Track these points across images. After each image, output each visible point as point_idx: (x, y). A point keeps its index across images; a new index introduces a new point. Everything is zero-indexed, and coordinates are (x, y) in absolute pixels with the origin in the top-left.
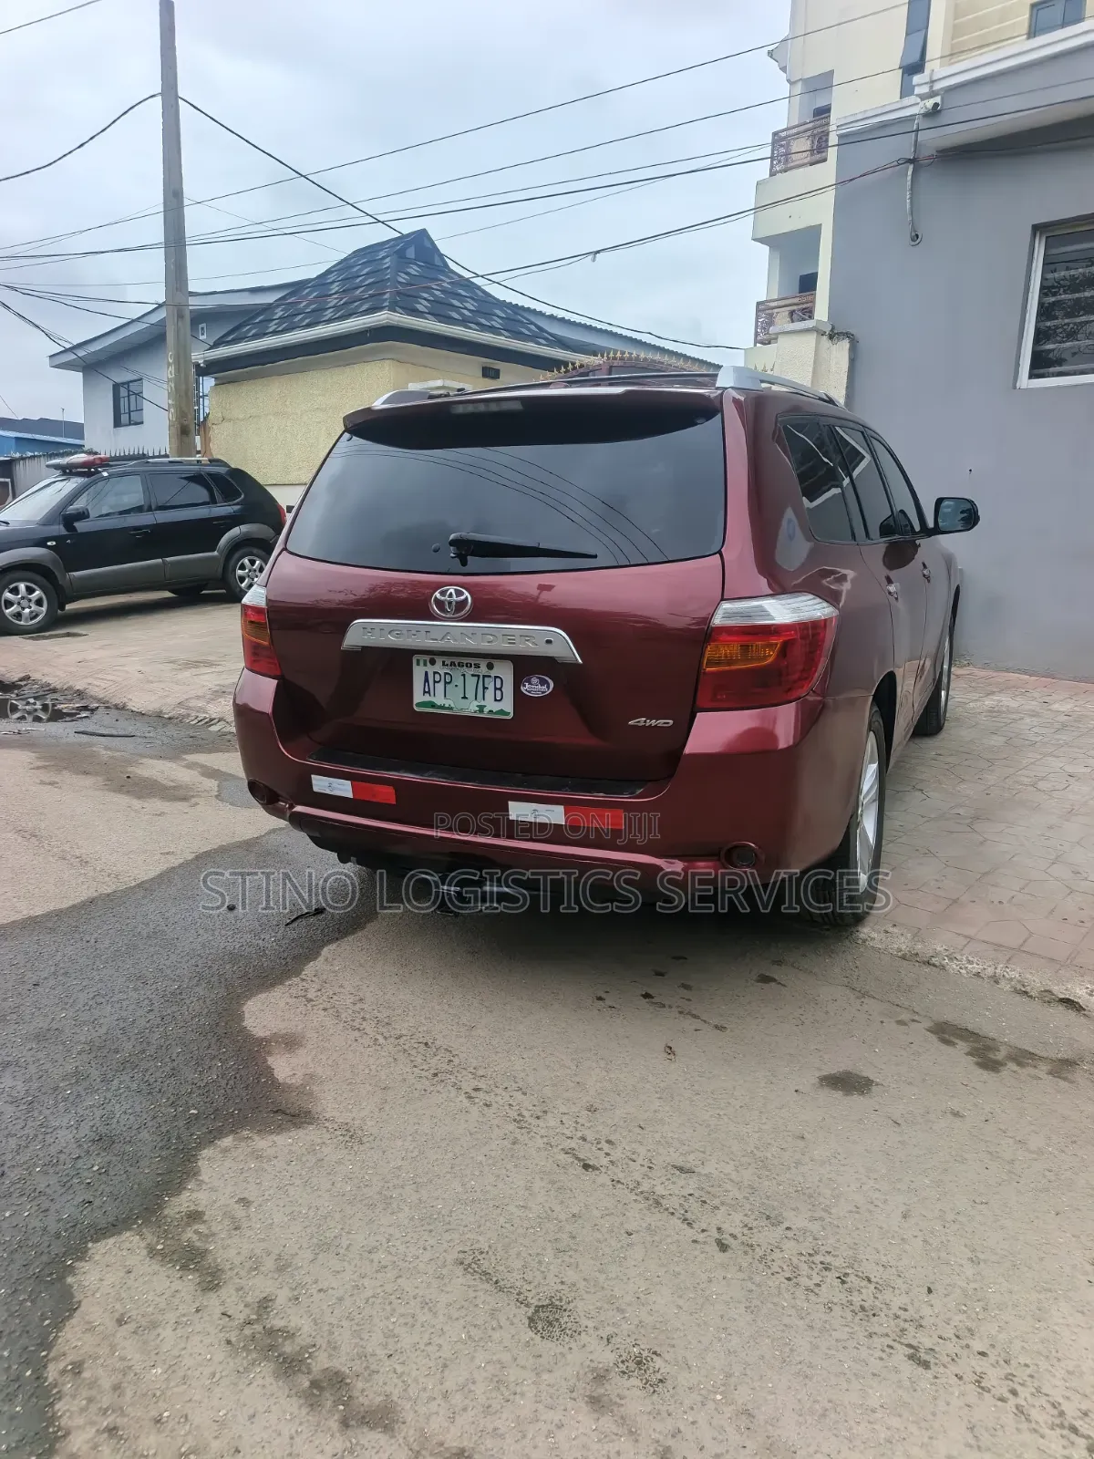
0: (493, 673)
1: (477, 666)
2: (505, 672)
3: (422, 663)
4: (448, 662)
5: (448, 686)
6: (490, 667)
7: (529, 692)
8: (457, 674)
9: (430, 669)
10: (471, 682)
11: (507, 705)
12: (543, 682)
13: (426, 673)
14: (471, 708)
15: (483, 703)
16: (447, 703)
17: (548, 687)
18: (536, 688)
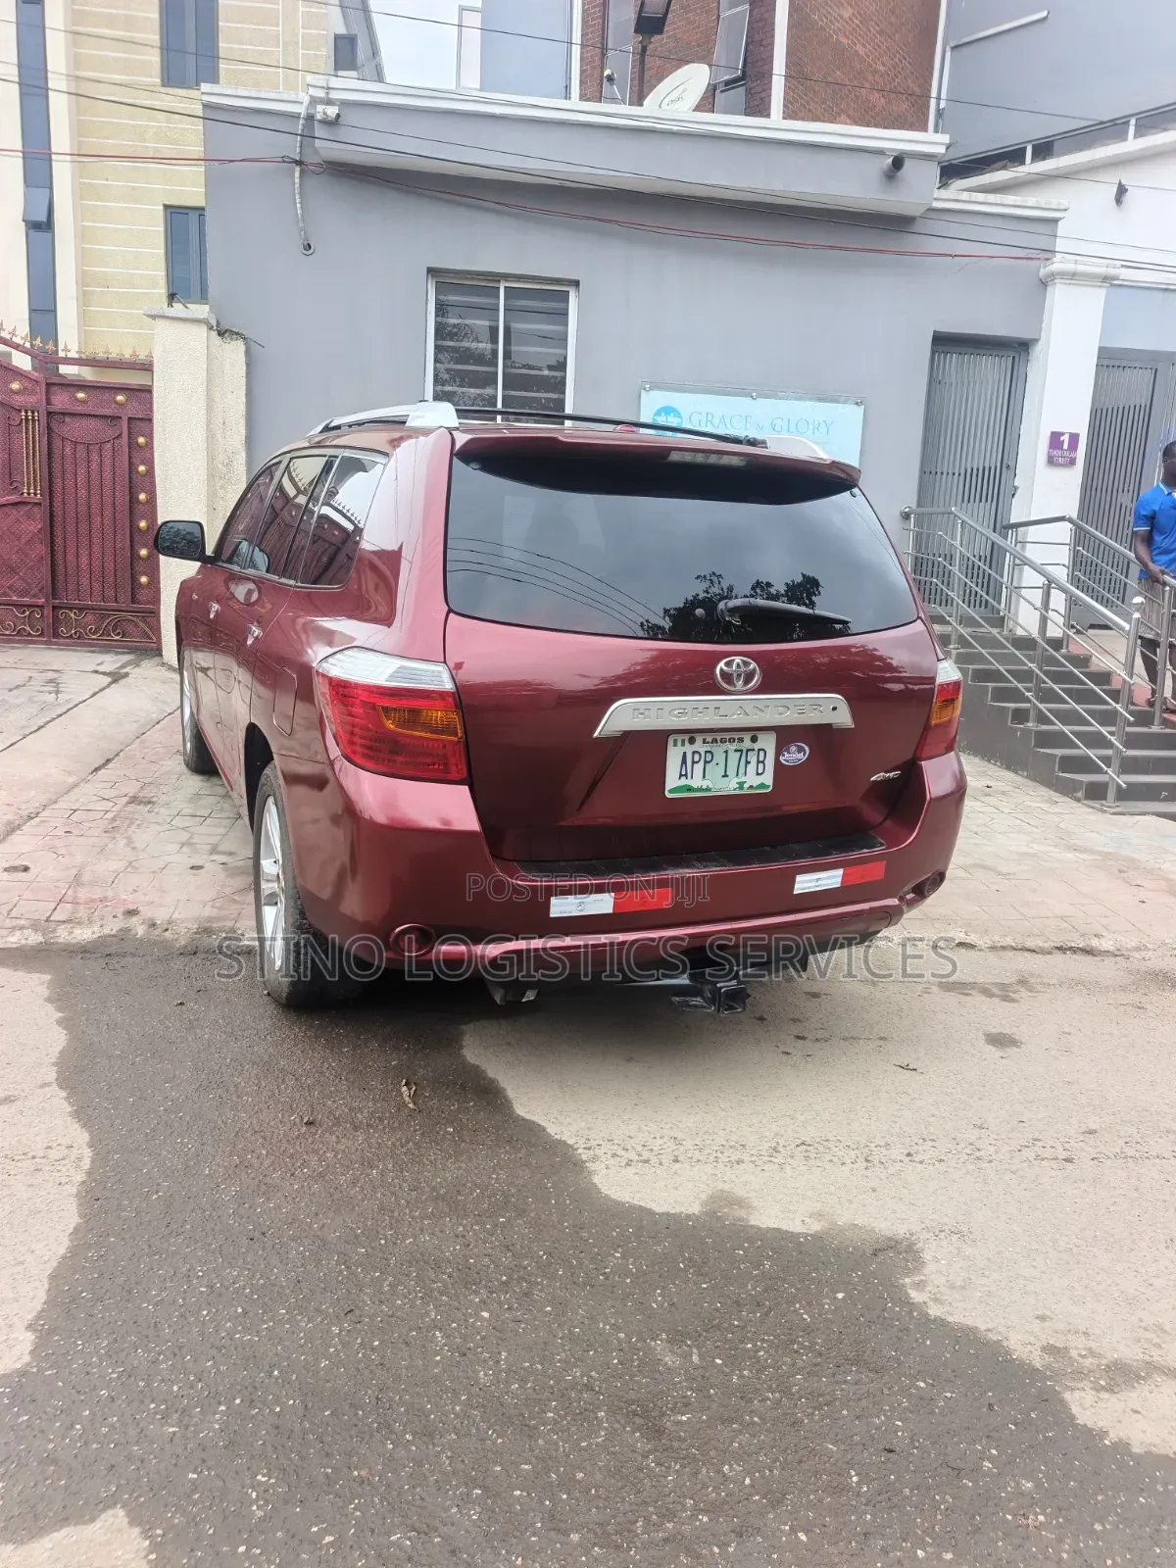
0: (756, 746)
1: (741, 740)
2: (768, 743)
3: (679, 743)
4: (709, 739)
5: (707, 765)
6: (754, 739)
7: (787, 761)
8: (719, 751)
9: (689, 749)
10: (734, 757)
11: (768, 779)
12: (800, 750)
13: (685, 753)
14: (729, 786)
15: (743, 779)
16: (705, 784)
17: (804, 755)
18: (795, 756)
